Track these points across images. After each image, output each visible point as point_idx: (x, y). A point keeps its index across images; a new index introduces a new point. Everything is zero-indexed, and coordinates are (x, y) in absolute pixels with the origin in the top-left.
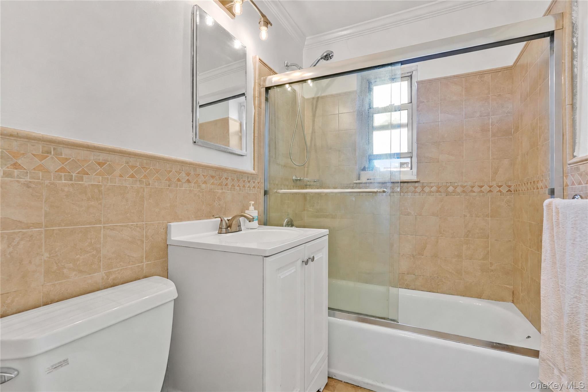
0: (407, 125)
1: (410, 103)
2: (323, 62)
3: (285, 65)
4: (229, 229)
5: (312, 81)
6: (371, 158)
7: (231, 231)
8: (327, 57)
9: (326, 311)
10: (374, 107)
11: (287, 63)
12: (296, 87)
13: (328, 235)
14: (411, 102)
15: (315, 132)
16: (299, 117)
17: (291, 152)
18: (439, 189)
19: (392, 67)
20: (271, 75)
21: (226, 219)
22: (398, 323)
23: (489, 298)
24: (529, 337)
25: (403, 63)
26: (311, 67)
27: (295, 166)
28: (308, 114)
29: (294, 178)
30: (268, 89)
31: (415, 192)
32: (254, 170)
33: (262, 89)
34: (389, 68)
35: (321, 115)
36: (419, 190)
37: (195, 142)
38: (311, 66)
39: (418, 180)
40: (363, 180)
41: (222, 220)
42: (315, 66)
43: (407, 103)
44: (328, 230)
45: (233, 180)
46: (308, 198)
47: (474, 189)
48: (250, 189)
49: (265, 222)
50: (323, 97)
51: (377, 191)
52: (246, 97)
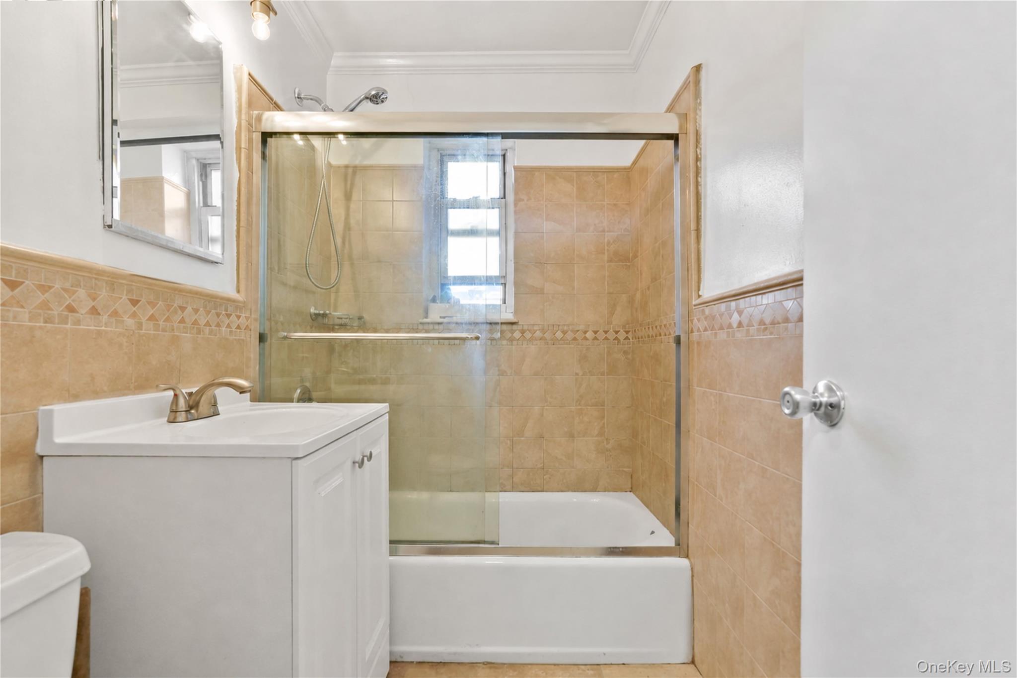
0: (498, 233)
1: (502, 198)
2: (368, 105)
3: (296, 96)
4: (193, 411)
5: (347, 138)
6: (443, 282)
7: (198, 417)
8: (376, 98)
9: (386, 546)
10: (449, 197)
11: (299, 90)
12: (317, 142)
13: (387, 414)
14: (504, 197)
15: (349, 229)
16: (324, 195)
17: (307, 263)
18: (545, 335)
19: (489, 140)
20: (270, 111)
21: (184, 391)
22: (498, 544)
23: (606, 490)
24: (653, 533)
25: (505, 136)
26: (344, 112)
27: (314, 289)
28: (336, 194)
29: (312, 310)
30: (266, 136)
31: (511, 340)
32: (238, 292)
33: (254, 133)
34: (484, 139)
35: (361, 199)
36: (517, 335)
37: (110, 226)
38: (346, 109)
39: (515, 320)
40: (434, 316)
41: (176, 395)
42: (352, 110)
43: (498, 197)
44: (387, 404)
45: (196, 311)
46: (337, 348)
47: (587, 335)
48: (230, 331)
49: (262, 395)
50: (366, 168)
51: (467, 337)
52: (222, 143)
